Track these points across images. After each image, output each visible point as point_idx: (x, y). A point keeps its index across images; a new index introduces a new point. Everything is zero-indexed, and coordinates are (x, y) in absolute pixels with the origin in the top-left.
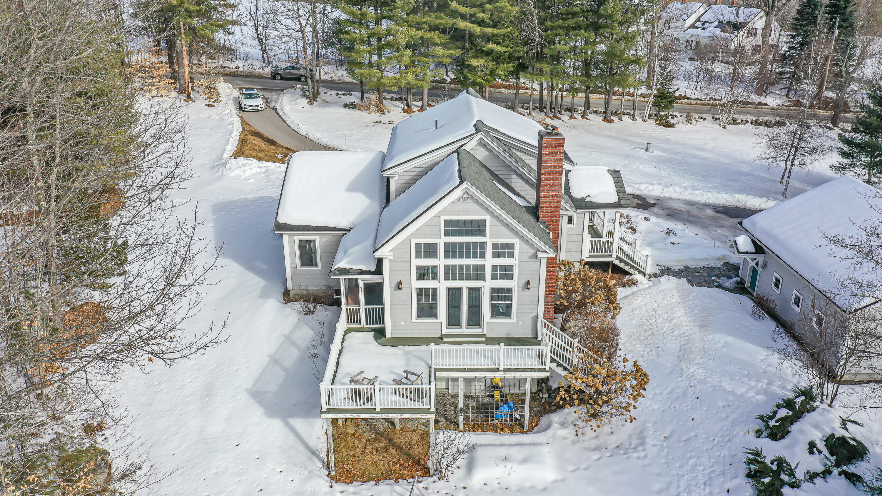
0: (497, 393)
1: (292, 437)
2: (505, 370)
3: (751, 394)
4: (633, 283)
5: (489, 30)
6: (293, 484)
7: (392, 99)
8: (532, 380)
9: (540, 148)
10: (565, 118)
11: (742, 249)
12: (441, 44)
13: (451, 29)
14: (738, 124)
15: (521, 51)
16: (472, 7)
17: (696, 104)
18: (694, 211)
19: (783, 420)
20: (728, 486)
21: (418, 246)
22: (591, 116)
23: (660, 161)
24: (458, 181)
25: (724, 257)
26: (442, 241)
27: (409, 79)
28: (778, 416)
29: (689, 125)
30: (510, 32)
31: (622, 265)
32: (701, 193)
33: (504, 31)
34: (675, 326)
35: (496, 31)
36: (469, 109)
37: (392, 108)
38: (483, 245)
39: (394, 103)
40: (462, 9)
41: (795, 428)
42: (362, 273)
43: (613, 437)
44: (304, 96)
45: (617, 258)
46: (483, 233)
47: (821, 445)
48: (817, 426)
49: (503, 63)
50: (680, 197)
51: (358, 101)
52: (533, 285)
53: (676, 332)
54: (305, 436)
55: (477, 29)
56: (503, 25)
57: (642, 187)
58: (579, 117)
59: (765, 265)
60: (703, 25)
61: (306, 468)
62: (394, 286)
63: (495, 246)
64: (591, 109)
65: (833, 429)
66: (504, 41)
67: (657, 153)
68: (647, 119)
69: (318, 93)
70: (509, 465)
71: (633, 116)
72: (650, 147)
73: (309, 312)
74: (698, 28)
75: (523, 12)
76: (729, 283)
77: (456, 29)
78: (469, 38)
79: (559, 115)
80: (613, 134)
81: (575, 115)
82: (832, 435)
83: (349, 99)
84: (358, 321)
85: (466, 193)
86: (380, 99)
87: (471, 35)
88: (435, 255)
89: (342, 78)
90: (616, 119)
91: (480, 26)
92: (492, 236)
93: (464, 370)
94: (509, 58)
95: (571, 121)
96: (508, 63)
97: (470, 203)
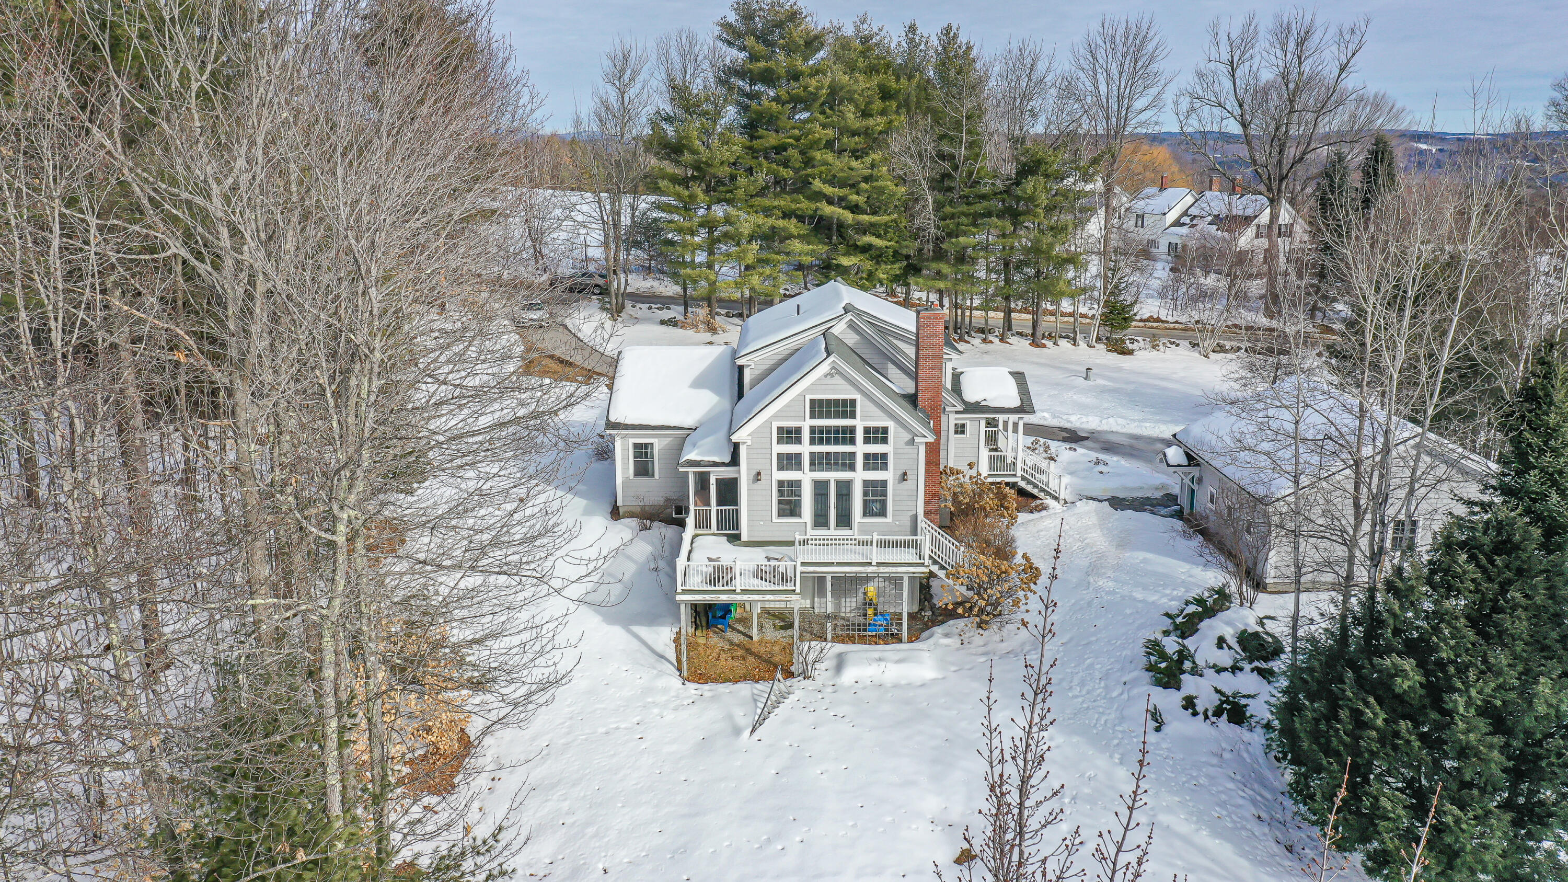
0: (870, 611)
1: (635, 643)
2: (879, 564)
3: (1164, 600)
4: (1043, 508)
5: (865, 218)
6: (642, 681)
7: (727, 315)
8: (912, 579)
9: (917, 334)
10: (977, 341)
11: (1171, 462)
12: (799, 237)
13: (812, 217)
14: (1226, 351)
15: (910, 248)
16: (841, 187)
17: (1174, 329)
18: (1140, 445)
19: (1191, 616)
20: (1124, 679)
21: (780, 430)
22: (1013, 340)
23: (1103, 391)
24: (825, 355)
25: (1163, 486)
26: (806, 424)
27: (754, 282)
28: (1185, 612)
29: (1155, 352)
30: (895, 221)
31: (1029, 488)
32: (1152, 425)
33: (885, 218)
34: (1088, 544)
35: (874, 219)
36: (838, 296)
37: (729, 327)
38: (852, 430)
39: (730, 320)
40: (828, 190)
41: (1204, 624)
42: (715, 464)
43: (1003, 645)
44: (603, 309)
45: (1023, 478)
46: (853, 415)
47: (1232, 642)
48: (1229, 623)
49: (886, 263)
50: (1124, 430)
51: (680, 318)
52: (910, 476)
53: (1088, 551)
54: (650, 642)
55: (848, 217)
56: (885, 211)
57: (1073, 418)
58: (996, 340)
59: (1200, 481)
60: (1192, 220)
61: (654, 668)
62: (752, 477)
63: (867, 430)
64: (1014, 331)
65: (1247, 625)
66: (886, 232)
67: (1100, 382)
68: (1094, 343)
69: (623, 307)
70: (883, 664)
71: (1075, 340)
72: (1091, 373)
73: (646, 528)
74: (1183, 224)
75: (912, 194)
76: (1164, 511)
77: (821, 218)
78: (838, 230)
79: (966, 337)
80: (1043, 361)
81: (990, 338)
82: (1245, 631)
83: (667, 314)
84: (708, 526)
85: (833, 368)
86: (712, 314)
87: (841, 225)
88: (799, 441)
89: (653, 291)
90: (1049, 344)
91: (853, 212)
92: (863, 418)
93: (831, 564)
94: (893, 256)
95: (984, 345)
96: (893, 263)
97: (838, 379)
